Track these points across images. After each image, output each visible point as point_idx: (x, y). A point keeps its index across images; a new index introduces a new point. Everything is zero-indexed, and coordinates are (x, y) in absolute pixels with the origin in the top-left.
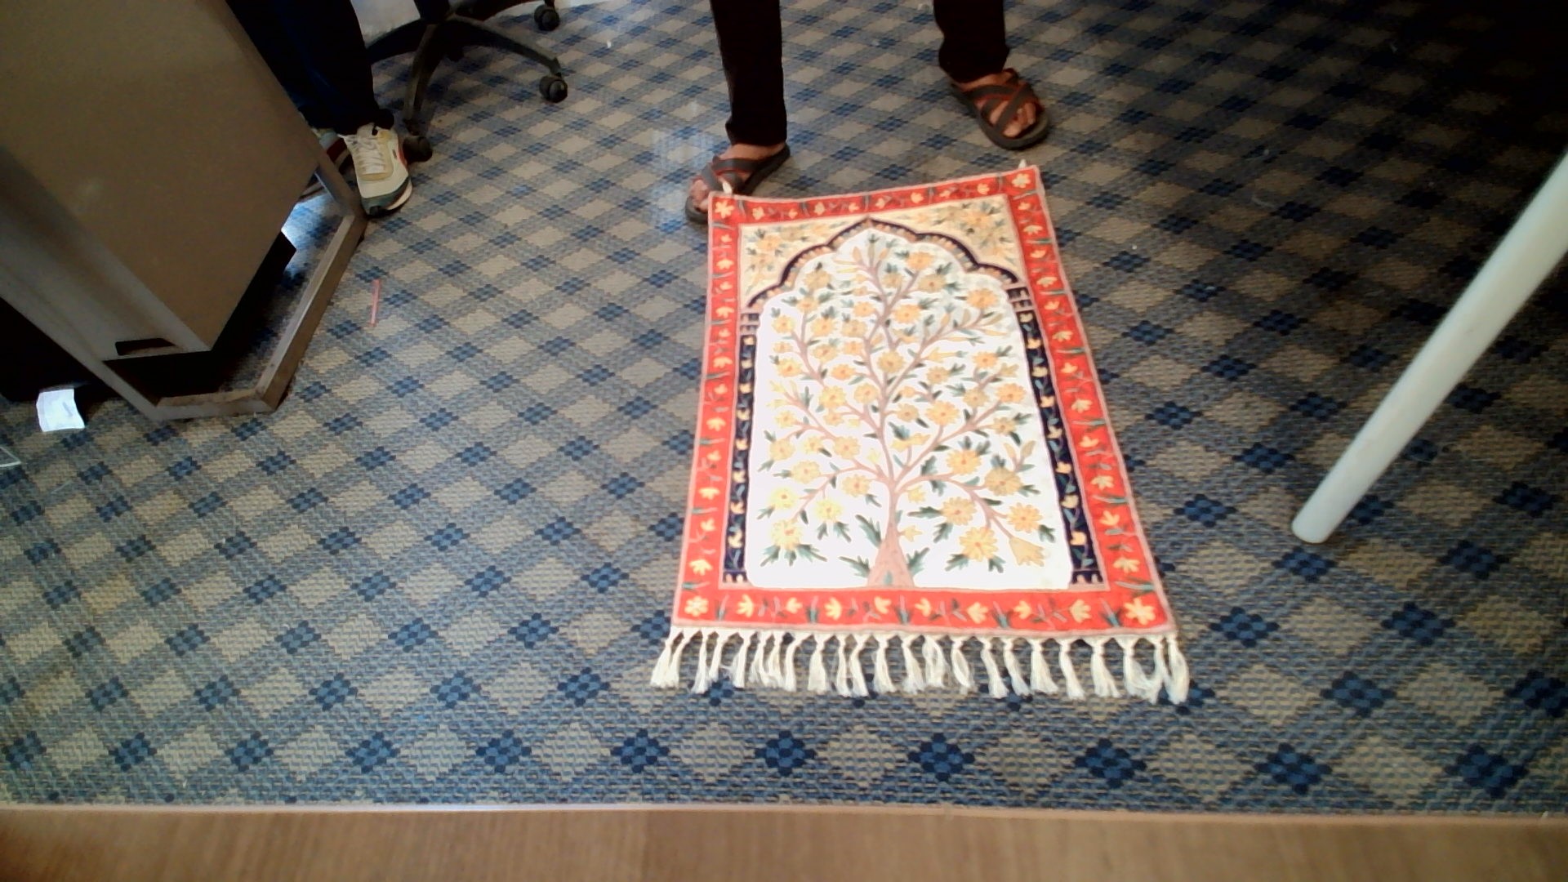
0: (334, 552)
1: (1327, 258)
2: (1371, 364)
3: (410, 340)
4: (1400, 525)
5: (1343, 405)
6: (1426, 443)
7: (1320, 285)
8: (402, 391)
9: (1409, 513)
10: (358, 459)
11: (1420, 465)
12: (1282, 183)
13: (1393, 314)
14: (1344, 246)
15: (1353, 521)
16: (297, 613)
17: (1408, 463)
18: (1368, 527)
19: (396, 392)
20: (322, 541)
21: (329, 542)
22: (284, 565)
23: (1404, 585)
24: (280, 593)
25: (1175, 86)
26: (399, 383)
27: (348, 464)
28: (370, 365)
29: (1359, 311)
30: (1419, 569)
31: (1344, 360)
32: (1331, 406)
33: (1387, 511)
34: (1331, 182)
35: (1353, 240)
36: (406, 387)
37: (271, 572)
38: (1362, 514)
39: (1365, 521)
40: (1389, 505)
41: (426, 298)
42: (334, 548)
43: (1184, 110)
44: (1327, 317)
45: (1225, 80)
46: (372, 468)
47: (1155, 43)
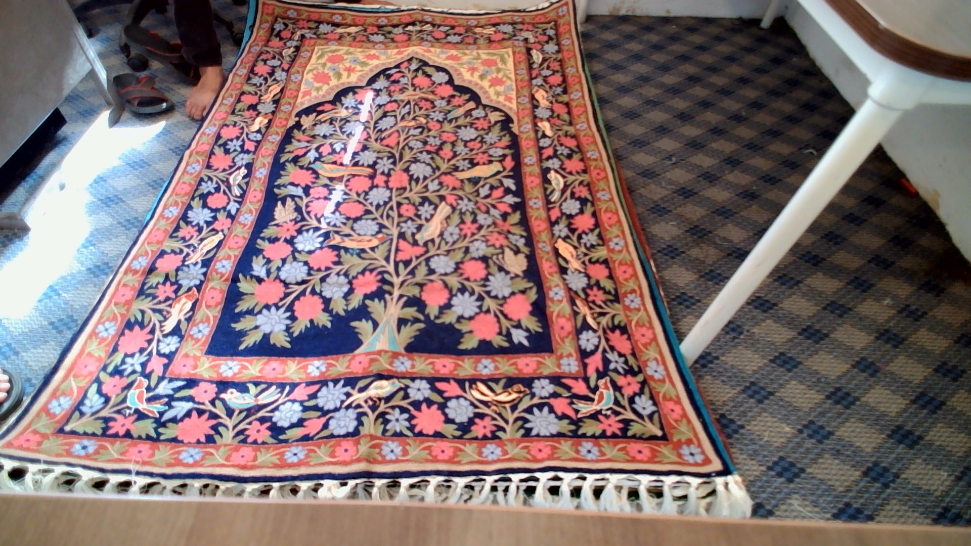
0: (60, 332)
1: (698, 220)
2: (715, 280)
3: (141, 192)
4: (721, 370)
5: (699, 301)
6: (739, 326)
7: (694, 234)
8: (130, 226)
9: (726, 364)
10: (89, 269)
11: (734, 338)
12: (680, 176)
13: (729, 255)
14: (707, 215)
15: (698, 366)
16: (24, 372)
17: (728, 336)
18: (705, 370)
19: (125, 226)
20: (52, 324)
21: (56, 324)
22: (20, 338)
23: (720, 403)
24: (13, 357)
25: (631, 115)
26: (128, 220)
27: (79, 272)
28: (109, 206)
29: (712, 251)
30: (729, 395)
31: (702, 277)
32: (693, 301)
33: (716, 362)
34: (705, 179)
35: (714, 212)
36: (133, 224)
37: (9, 341)
38: (702, 362)
39: (704, 366)
40: (717, 358)
41: (158, 167)
42: (60, 329)
43: (634, 129)
44: (695, 252)
45: (657, 116)
46: (97, 276)
47: (624, 90)
